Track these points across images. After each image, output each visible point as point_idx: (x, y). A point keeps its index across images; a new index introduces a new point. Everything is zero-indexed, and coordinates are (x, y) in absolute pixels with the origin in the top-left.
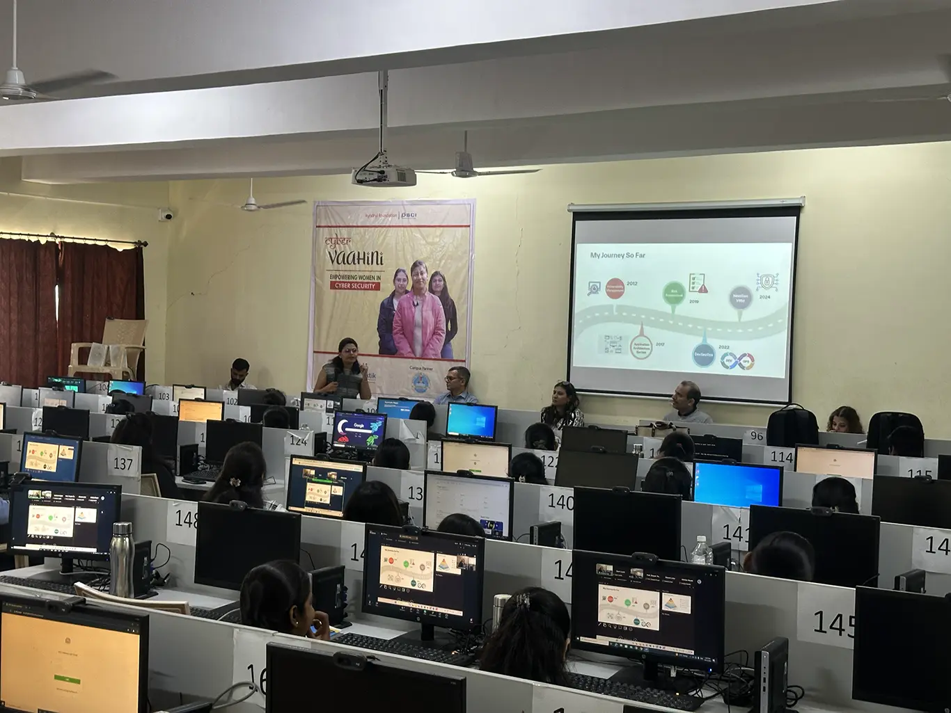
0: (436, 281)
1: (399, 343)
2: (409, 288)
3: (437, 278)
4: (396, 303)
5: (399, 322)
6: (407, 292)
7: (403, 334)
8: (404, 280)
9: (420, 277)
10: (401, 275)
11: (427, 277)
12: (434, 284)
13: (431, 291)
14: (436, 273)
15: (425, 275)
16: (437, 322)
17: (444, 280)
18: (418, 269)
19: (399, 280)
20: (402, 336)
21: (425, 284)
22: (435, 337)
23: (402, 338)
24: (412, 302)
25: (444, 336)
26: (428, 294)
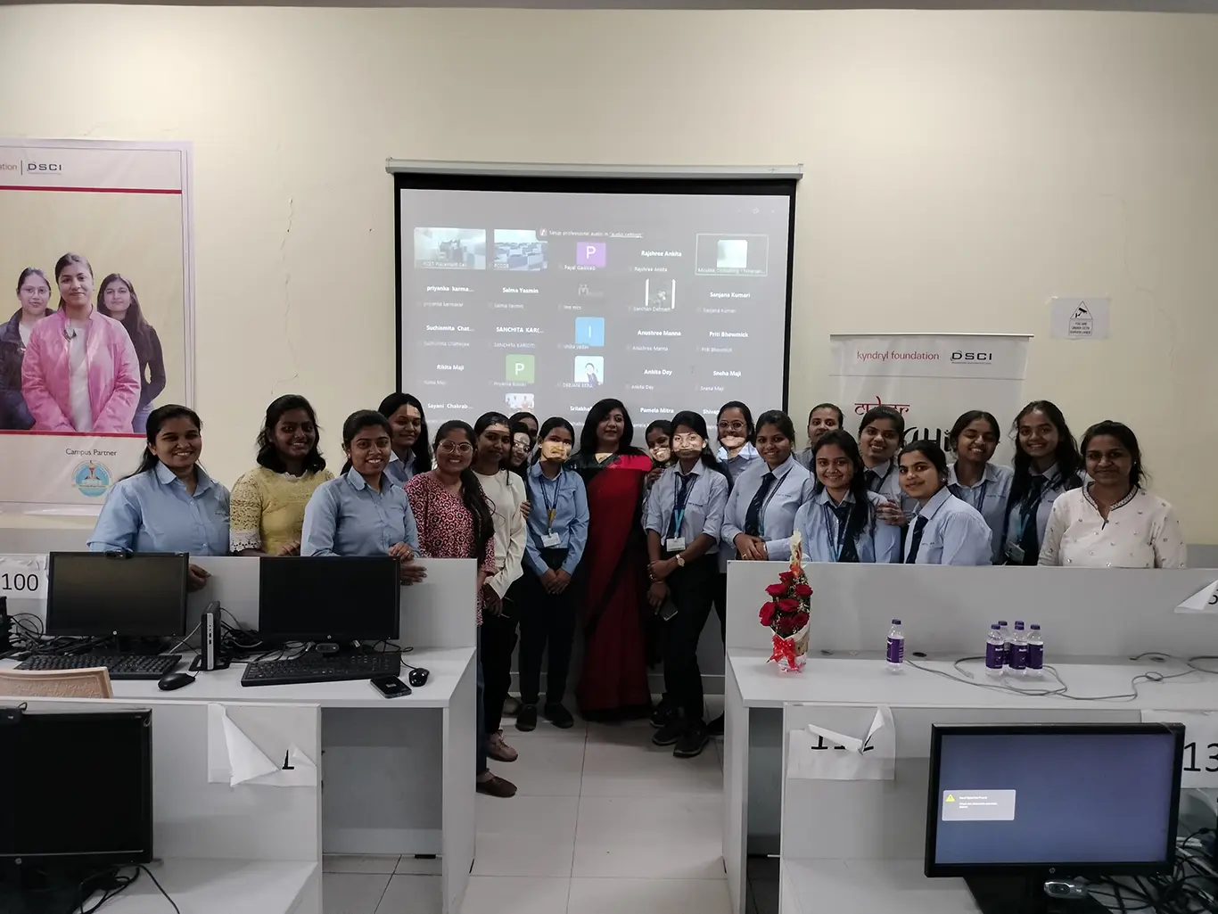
0: (112, 291)
1: (37, 408)
2: (54, 304)
3: (115, 285)
4: (25, 332)
5: (36, 368)
6: (48, 312)
7: (47, 389)
8: (41, 290)
9: (77, 284)
10: (32, 281)
11: (93, 285)
12: (108, 298)
13: (103, 308)
14: (111, 278)
15: (87, 283)
16: (120, 369)
17: (131, 290)
18: (69, 270)
19: (30, 290)
20: (45, 394)
21: (89, 297)
22: (116, 394)
23: (42, 398)
24: (61, 332)
25: (138, 392)
26: (96, 316)
